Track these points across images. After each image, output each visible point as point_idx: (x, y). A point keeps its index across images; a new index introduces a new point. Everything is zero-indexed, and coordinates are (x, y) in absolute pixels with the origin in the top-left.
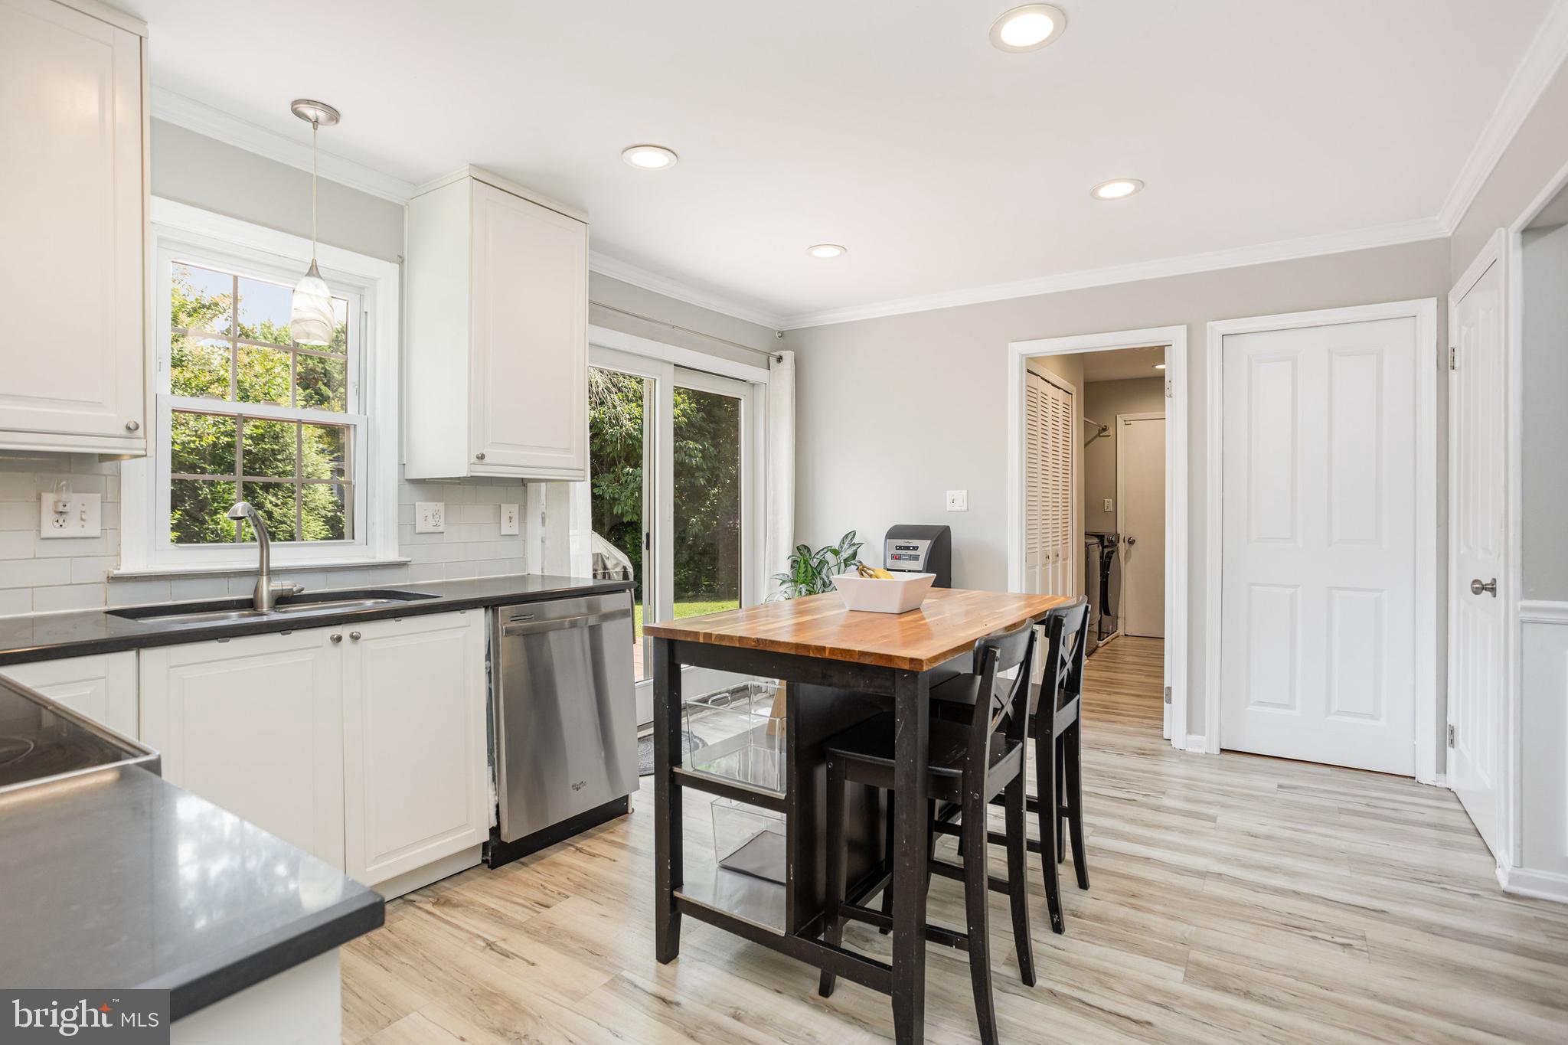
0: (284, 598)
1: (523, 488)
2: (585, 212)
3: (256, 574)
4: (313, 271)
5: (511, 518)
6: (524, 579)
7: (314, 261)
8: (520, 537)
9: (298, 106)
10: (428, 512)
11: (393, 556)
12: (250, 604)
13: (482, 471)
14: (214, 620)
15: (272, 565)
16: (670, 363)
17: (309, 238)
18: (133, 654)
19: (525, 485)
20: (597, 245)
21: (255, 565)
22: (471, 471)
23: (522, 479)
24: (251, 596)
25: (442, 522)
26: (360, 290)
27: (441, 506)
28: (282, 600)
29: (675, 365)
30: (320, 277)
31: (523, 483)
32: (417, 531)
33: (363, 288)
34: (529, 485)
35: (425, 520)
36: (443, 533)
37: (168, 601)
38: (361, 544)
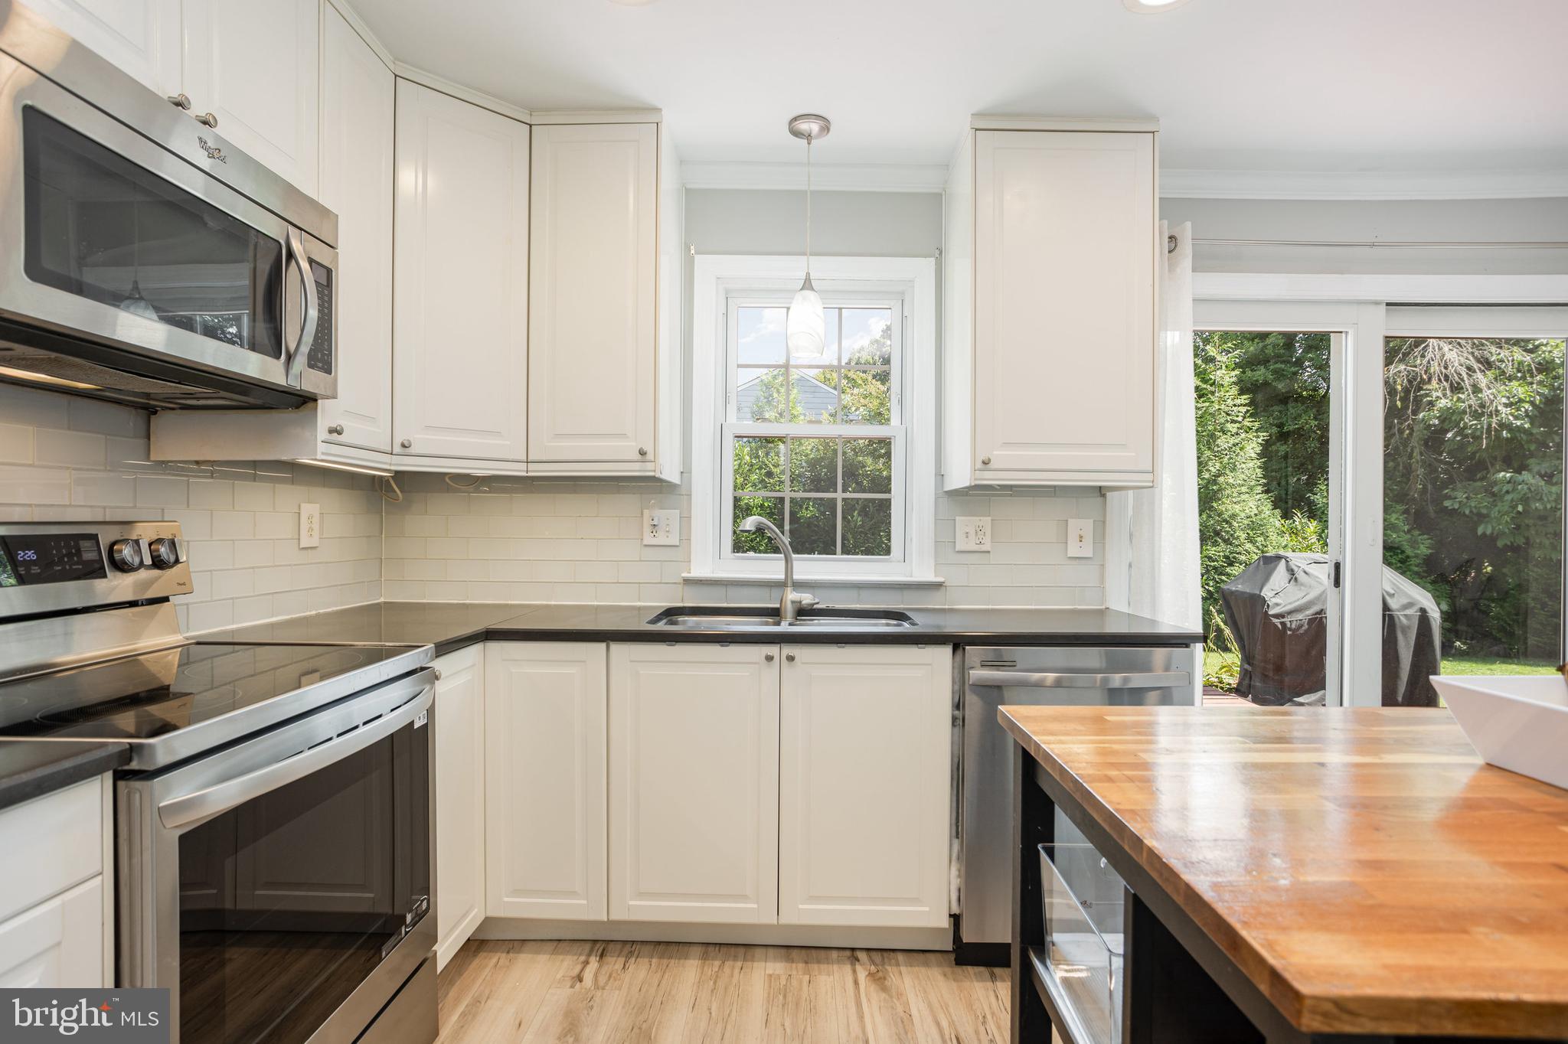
0: (804, 610)
1: (1100, 499)
2: (1152, 118)
3: (781, 585)
4: (807, 285)
5: (1081, 537)
6: (1102, 613)
7: (808, 274)
8: (1098, 560)
9: (794, 124)
10: (968, 527)
11: (928, 576)
12: (775, 613)
13: (989, 478)
14: (748, 625)
15: (795, 577)
16: (1377, 303)
17: (804, 254)
18: (603, 645)
19: (1103, 496)
20: (1168, 161)
21: (782, 577)
22: (975, 479)
23: (1100, 487)
24: (778, 606)
25: (987, 540)
26: (900, 296)
27: (986, 521)
28: (803, 612)
29: (1388, 304)
30: (813, 289)
31: (1101, 492)
32: (957, 550)
33: (903, 293)
34: (1109, 494)
35: (967, 537)
36: (989, 552)
37: (724, 603)
38: (899, 561)
